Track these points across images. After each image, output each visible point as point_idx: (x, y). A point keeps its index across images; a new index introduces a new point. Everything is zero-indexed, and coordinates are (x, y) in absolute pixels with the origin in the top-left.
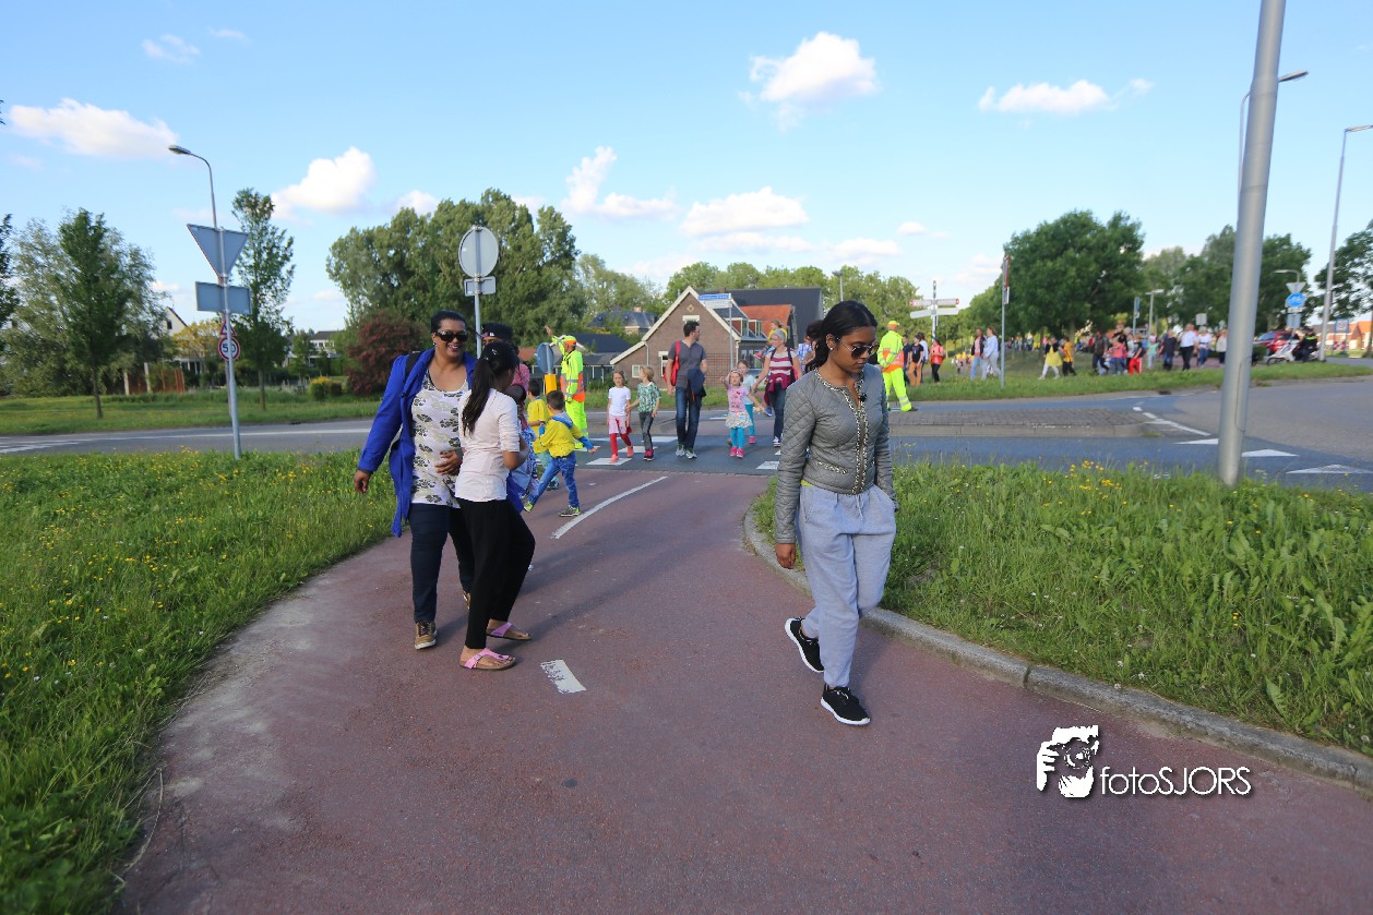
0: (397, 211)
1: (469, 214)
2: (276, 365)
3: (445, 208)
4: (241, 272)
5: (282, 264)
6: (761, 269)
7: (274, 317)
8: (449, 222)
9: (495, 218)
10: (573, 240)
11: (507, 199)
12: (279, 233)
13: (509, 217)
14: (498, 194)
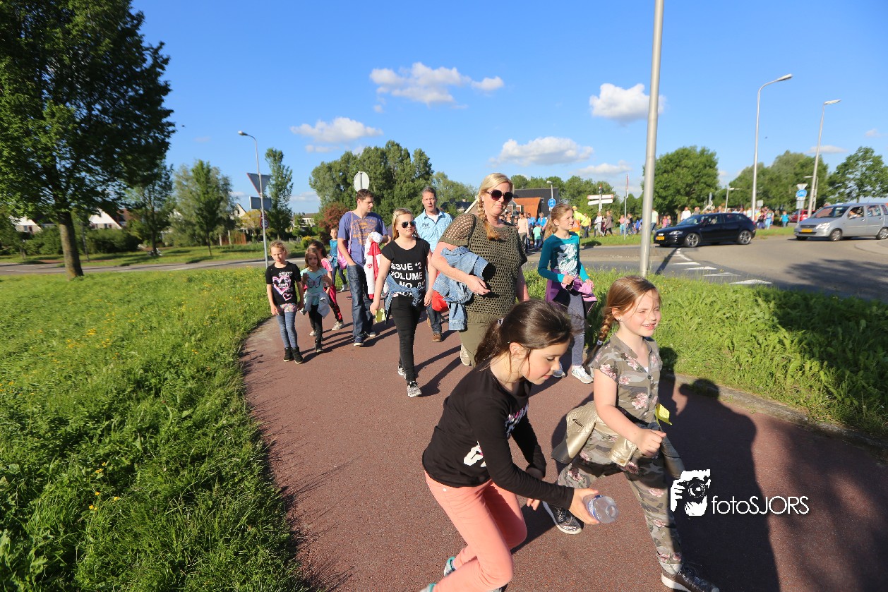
0: (343, 153)
1: (379, 153)
2: (286, 231)
3: (367, 151)
4: (270, 188)
5: (287, 182)
6: (528, 178)
7: (284, 208)
8: (369, 158)
9: (391, 155)
10: (431, 165)
11: (398, 145)
12: (286, 168)
13: (399, 155)
14: (394, 143)
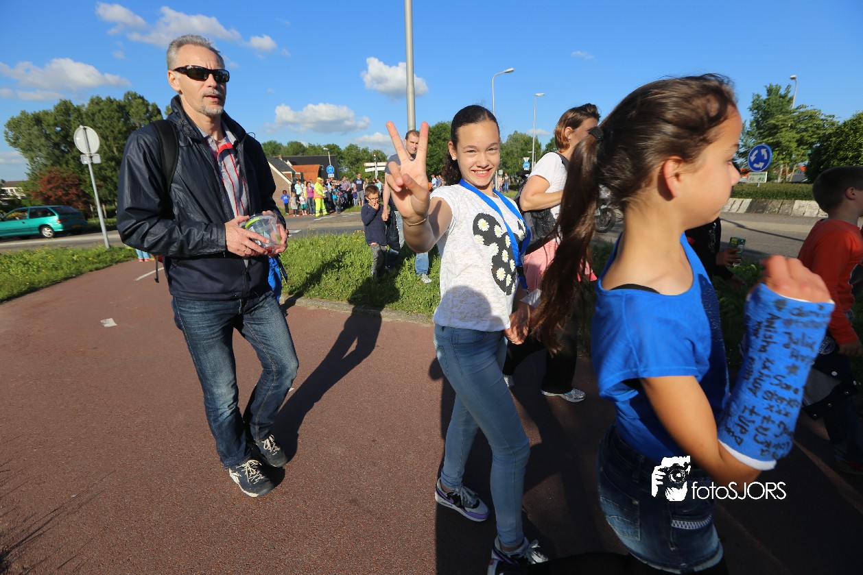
1: (115, 106)
3: (96, 102)
6: (305, 144)
8: (100, 111)
9: (133, 110)
11: (141, 98)
13: (145, 110)
14: (135, 94)
